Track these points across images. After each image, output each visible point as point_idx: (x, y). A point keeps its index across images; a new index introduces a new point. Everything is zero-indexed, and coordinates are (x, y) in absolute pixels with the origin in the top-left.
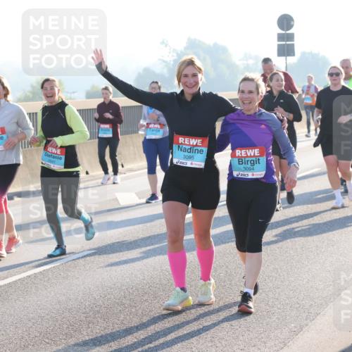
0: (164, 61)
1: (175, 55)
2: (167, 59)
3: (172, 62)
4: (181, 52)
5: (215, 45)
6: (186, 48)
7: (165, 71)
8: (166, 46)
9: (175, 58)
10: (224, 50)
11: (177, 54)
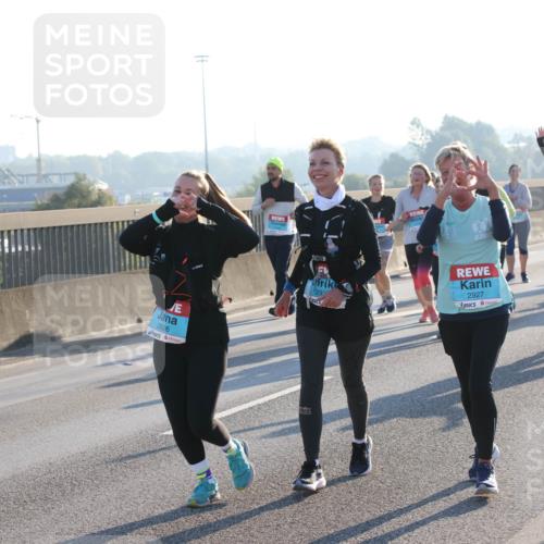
0: (415, 145)
1: (429, 137)
2: (419, 142)
3: (425, 147)
4: (437, 134)
5: (479, 123)
6: (442, 129)
7: (417, 157)
8: (418, 127)
9: (429, 140)
10: (489, 130)
11: (432, 136)
